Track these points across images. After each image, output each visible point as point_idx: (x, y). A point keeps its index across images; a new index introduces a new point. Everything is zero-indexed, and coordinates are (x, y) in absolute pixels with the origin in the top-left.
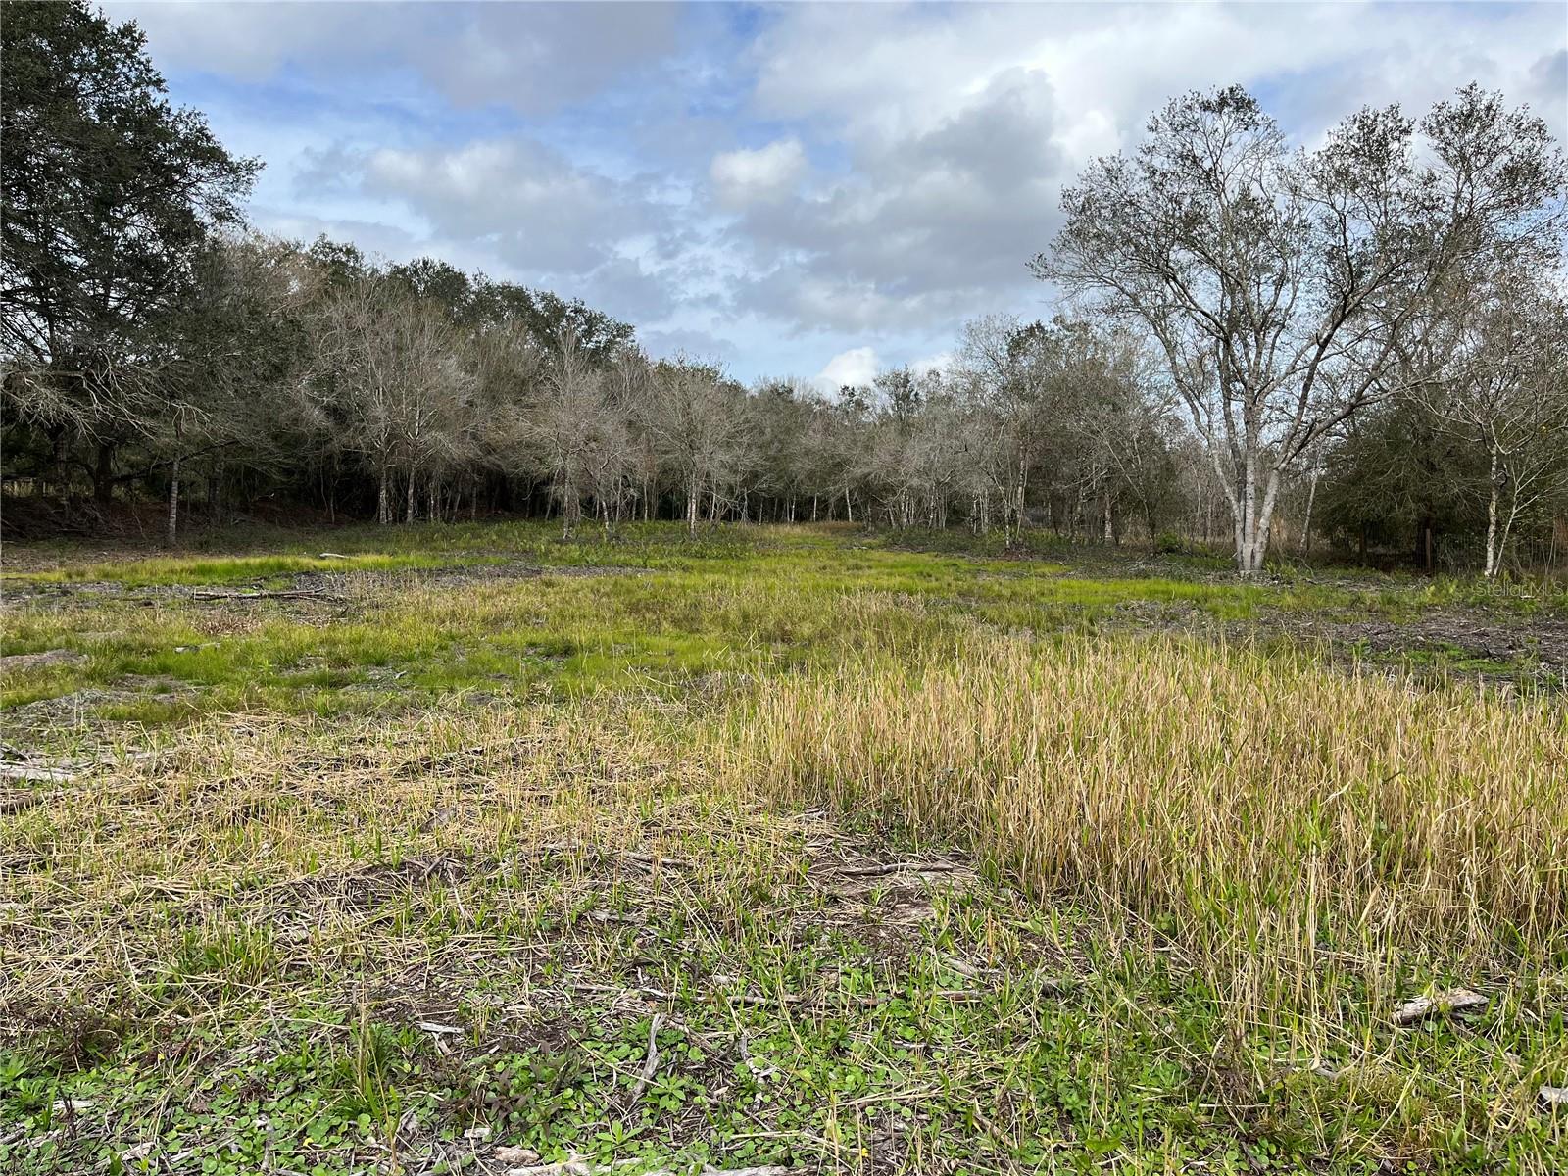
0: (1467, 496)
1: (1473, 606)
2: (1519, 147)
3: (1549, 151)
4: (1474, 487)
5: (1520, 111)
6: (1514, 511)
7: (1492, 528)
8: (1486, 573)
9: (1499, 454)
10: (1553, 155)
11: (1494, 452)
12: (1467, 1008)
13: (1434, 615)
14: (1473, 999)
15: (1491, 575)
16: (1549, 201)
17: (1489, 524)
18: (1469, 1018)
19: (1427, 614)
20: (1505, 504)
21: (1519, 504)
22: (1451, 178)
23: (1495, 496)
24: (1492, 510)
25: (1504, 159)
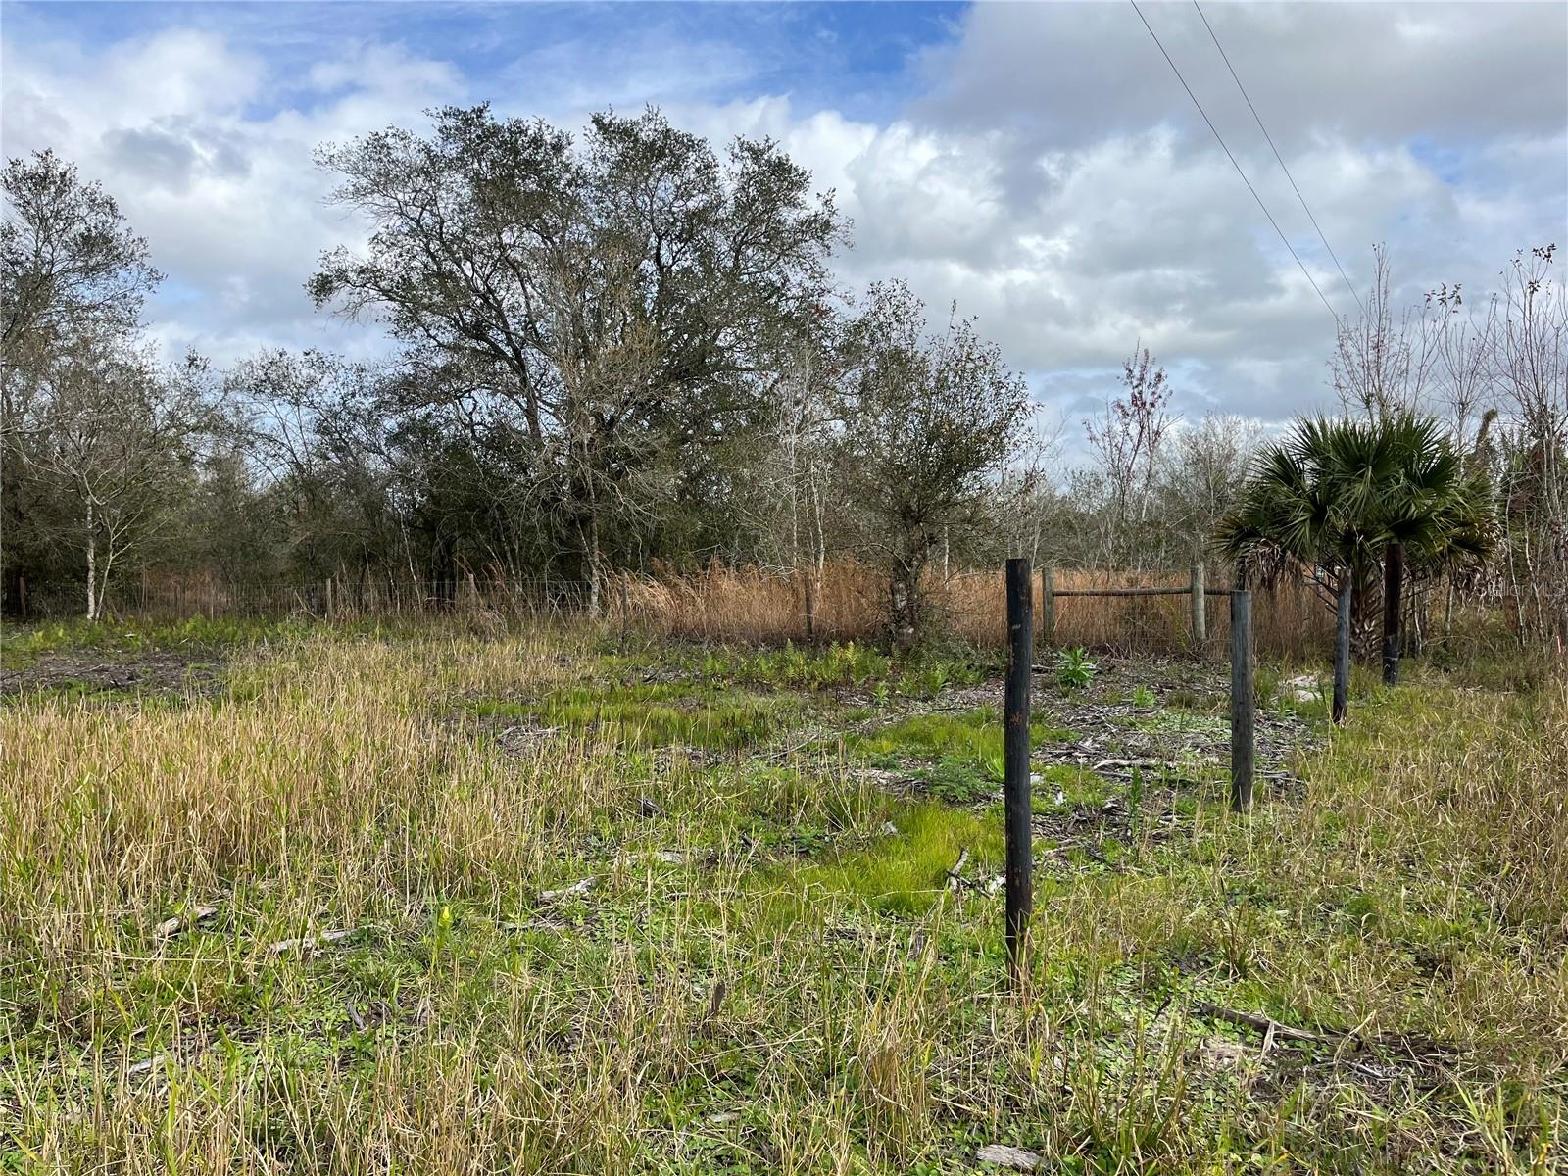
0: (59, 544)
1: (85, 646)
2: (93, 220)
3: (121, 228)
4: (64, 536)
5: (93, 186)
6: (111, 558)
7: (91, 574)
8: (89, 617)
9: (93, 504)
10: (125, 234)
11: (88, 502)
12: (205, 918)
13: (47, 658)
14: (207, 911)
15: (94, 618)
16: (122, 273)
17: (88, 570)
18: (208, 924)
19: (42, 658)
20: (102, 551)
21: (116, 551)
22: (31, 235)
23: (92, 544)
24: (90, 557)
25: (79, 228)
